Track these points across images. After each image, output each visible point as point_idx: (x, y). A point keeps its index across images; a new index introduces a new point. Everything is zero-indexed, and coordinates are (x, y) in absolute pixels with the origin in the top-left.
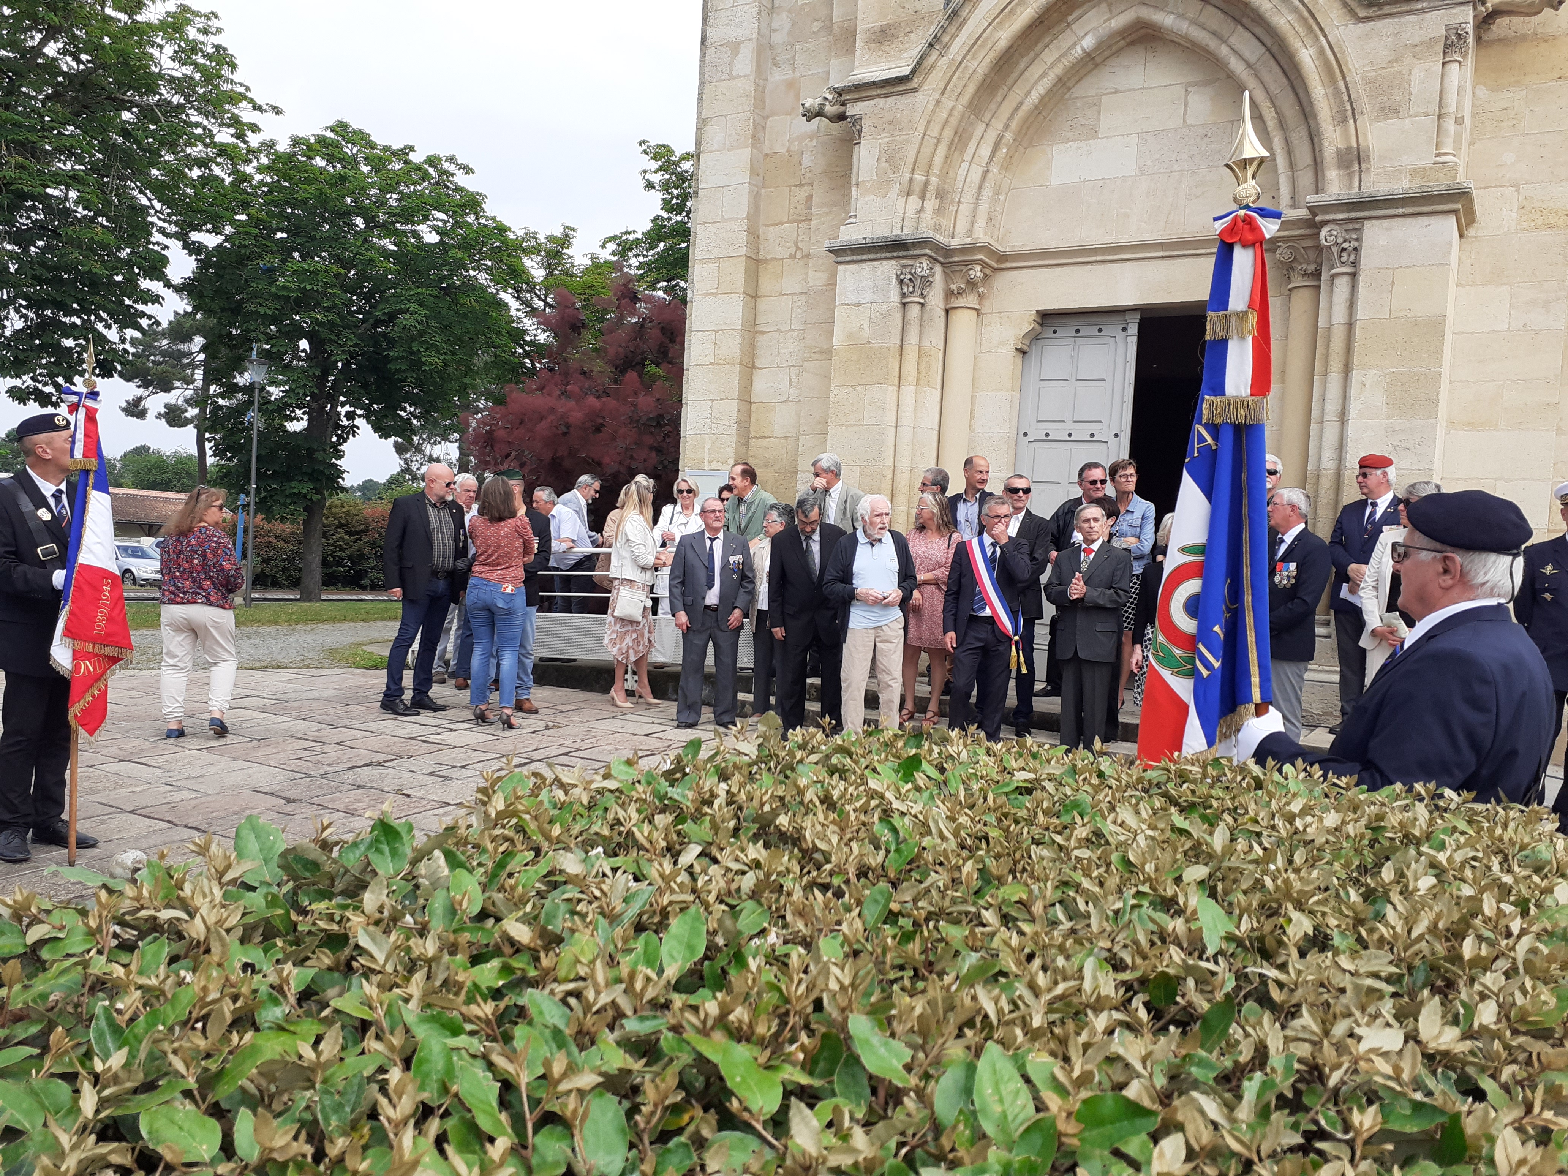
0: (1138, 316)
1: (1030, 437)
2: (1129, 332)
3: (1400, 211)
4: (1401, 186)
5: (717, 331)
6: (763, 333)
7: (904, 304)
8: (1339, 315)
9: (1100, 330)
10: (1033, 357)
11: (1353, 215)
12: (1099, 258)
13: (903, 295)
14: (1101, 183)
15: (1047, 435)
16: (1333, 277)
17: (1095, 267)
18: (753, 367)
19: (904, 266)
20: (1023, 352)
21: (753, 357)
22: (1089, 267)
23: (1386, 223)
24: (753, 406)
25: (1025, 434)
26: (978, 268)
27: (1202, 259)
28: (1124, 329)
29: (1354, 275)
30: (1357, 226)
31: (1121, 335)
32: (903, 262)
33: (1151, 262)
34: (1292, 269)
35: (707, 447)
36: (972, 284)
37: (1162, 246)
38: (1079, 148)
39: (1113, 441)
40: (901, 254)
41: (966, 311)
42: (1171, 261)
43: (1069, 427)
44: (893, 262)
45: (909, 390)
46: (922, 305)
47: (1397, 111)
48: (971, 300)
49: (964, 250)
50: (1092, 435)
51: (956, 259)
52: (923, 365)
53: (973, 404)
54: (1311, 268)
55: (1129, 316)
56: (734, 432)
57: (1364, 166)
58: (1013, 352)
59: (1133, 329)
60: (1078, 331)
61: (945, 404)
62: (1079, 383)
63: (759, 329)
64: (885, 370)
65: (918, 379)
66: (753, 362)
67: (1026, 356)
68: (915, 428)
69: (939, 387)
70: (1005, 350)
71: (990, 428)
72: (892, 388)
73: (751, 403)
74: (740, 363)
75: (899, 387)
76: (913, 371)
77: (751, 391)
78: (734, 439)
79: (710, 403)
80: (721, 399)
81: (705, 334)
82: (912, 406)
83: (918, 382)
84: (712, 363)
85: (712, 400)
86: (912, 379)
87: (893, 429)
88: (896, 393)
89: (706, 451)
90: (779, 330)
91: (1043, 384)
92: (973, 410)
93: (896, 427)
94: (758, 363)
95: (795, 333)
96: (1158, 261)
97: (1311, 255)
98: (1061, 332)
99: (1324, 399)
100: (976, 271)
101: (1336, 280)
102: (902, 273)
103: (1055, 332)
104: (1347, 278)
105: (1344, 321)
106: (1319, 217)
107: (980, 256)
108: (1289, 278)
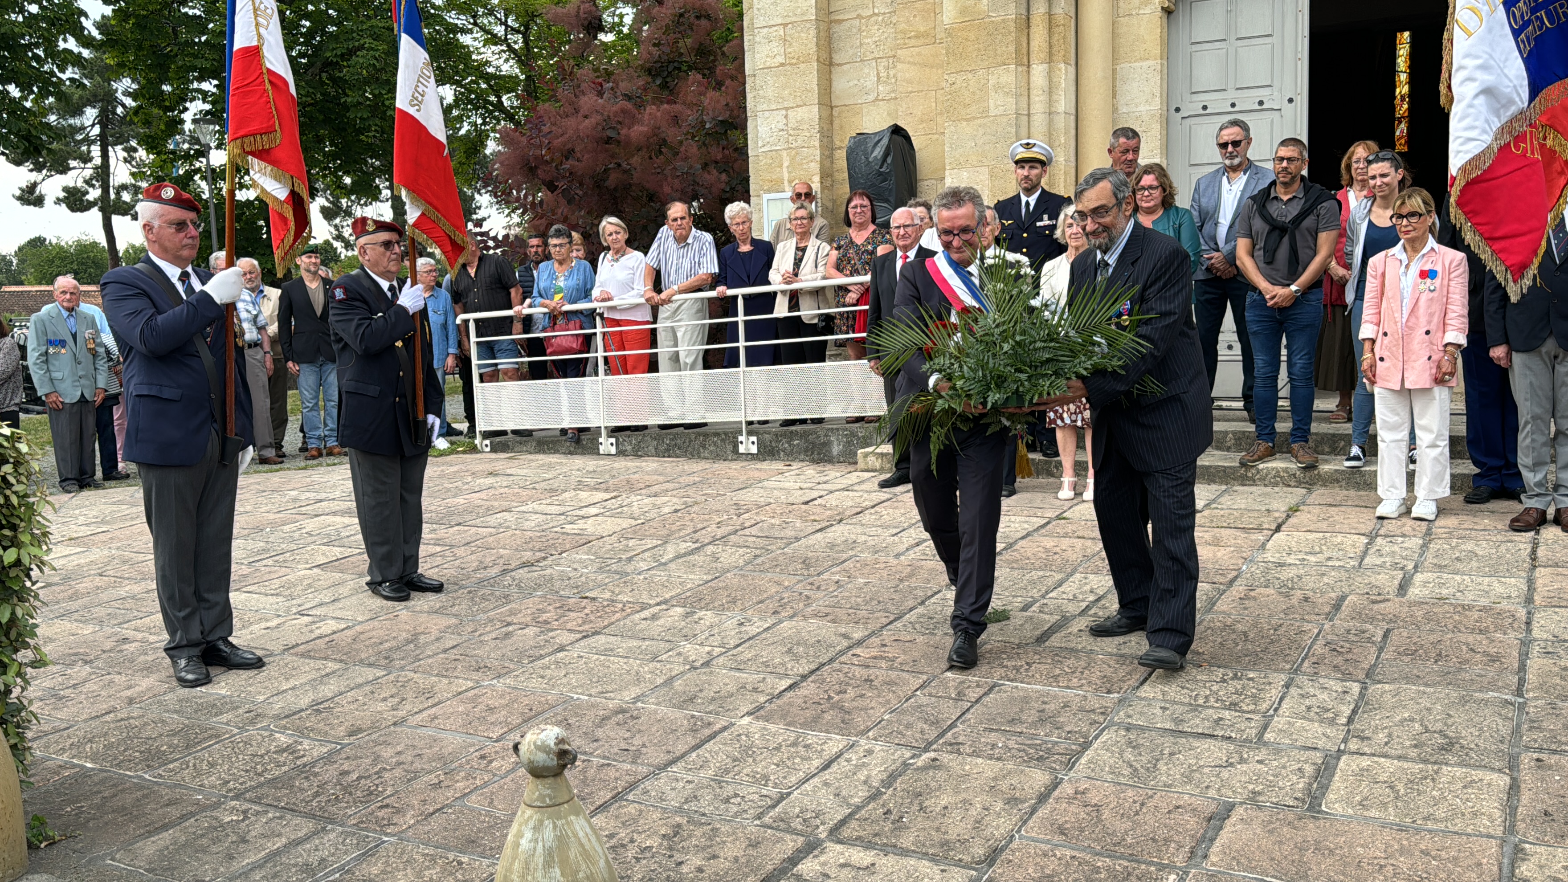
1: (1184, 113)
5: (785, 25)
6: (840, 22)
10: (1181, 17)
15: (1205, 108)
18: (831, 64)
20: (1168, 12)
21: (830, 51)
24: (835, 112)
25: (1178, 110)
35: (786, 164)
39: (1287, 108)
43: (1232, 95)
45: (1038, 71)
50: (1261, 103)
52: (1056, 37)
53: (1114, 80)
56: (817, 144)
58: (1159, 13)
61: (1083, 81)
62: (1240, 43)
63: (835, 17)
64: (1012, 48)
65: (1050, 54)
66: (831, 58)
67: (1172, 16)
68: (1050, 113)
69: (1073, 62)
70: (1148, 11)
71: (1137, 105)
72: (1020, 69)
73: (832, 108)
74: (818, 61)
75: (1029, 66)
76: (1045, 45)
77: (830, 93)
78: (818, 152)
79: (784, 112)
80: (797, 106)
81: (771, 30)
82: (1046, 89)
83: (1050, 59)
84: (782, 65)
85: (787, 109)
86: (1042, 55)
87: (1026, 118)
88: (1025, 74)
89: (785, 169)
90: (859, 17)
91: (1195, 48)
92: (1114, 86)
93: (1029, 115)
94: (837, 58)
95: (880, 18)
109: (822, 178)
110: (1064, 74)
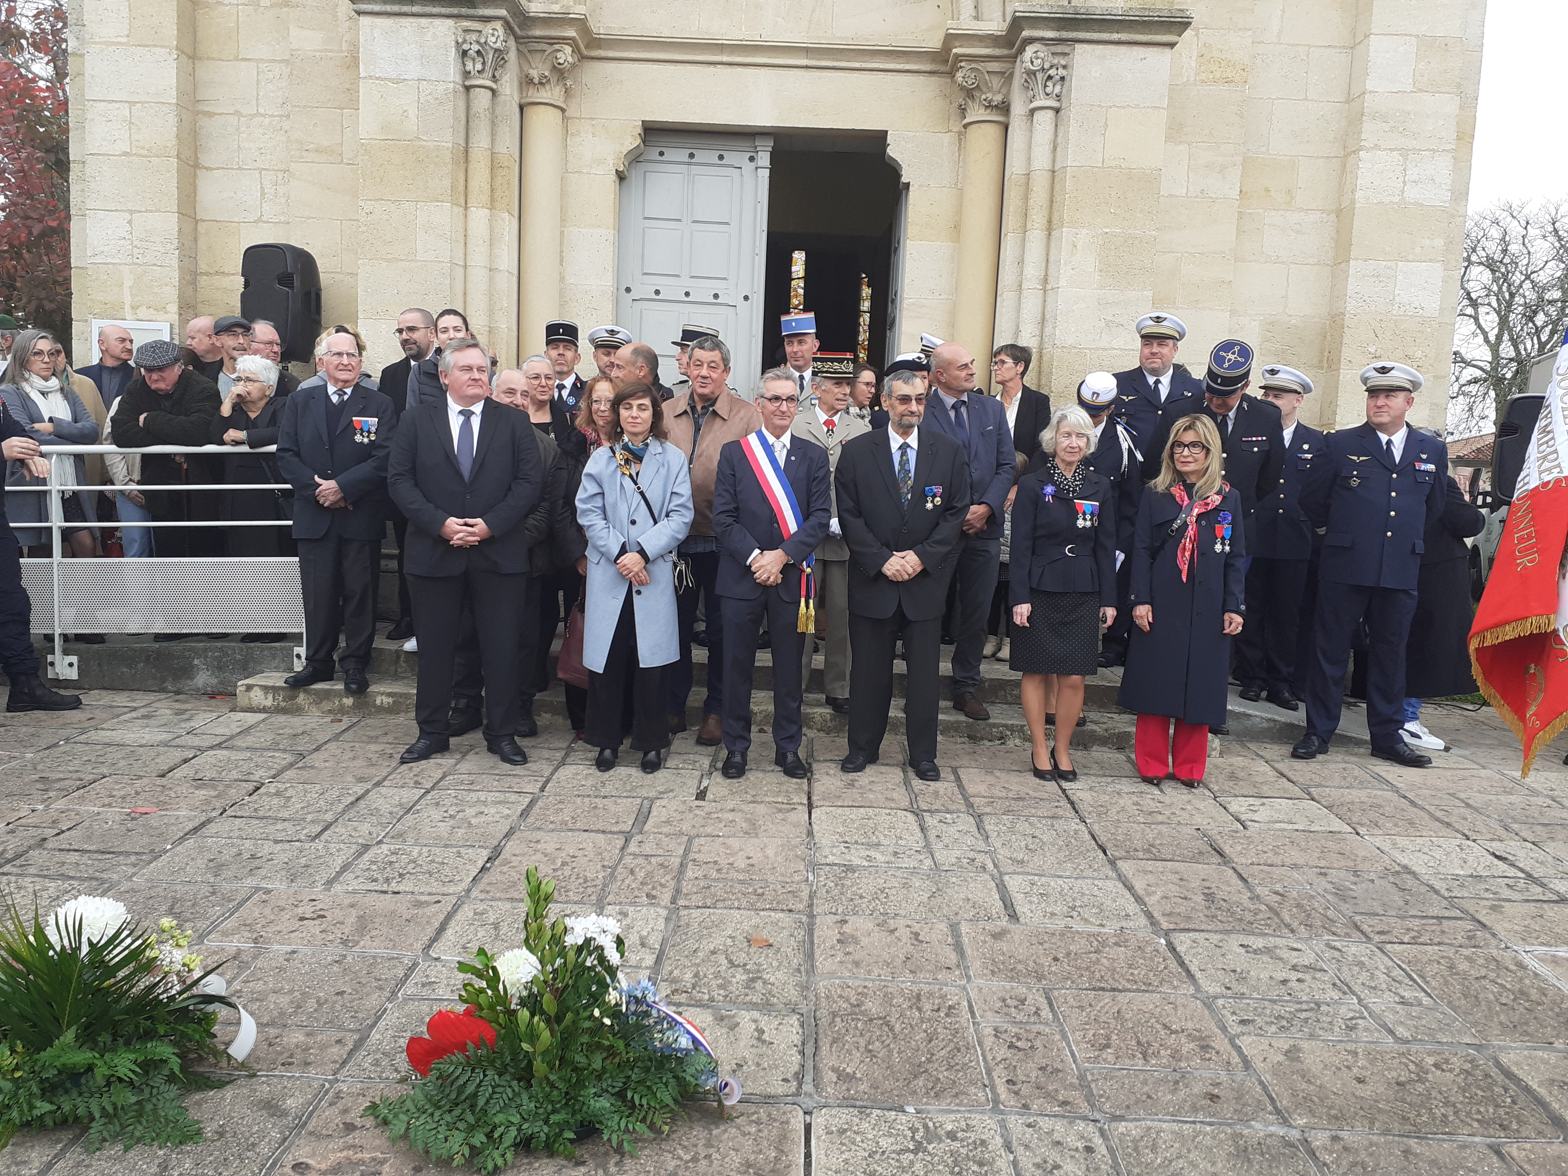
0: (771, 142)
2: (759, 162)
3: (1115, 36)
5: (132, 104)
6: (210, 115)
7: (468, 88)
8: (1041, 160)
9: (721, 157)
10: (634, 185)
11: (1065, 34)
12: (725, 59)
13: (466, 74)
15: (657, 292)
16: (1032, 111)
18: (196, 166)
19: (467, 31)
20: (621, 177)
21: (197, 150)
22: (711, 68)
23: (1100, 49)
24: (202, 227)
25: (628, 290)
26: (568, 50)
27: (856, 74)
28: (752, 159)
29: (1057, 111)
30: (1067, 50)
31: (748, 166)
32: (466, 24)
33: (792, 73)
34: (972, 97)
35: (128, 283)
36: (560, 73)
37: (807, 51)
39: (743, 306)
40: (464, 11)
41: (550, 110)
42: (817, 73)
43: (686, 283)
45: (479, 216)
46: (493, 91)
48: (553, 94)
49: (548, 21)
50: (716, 294)
51: (538, 33)
52: (498, 180)
53: (561, 244)
54: (998, 98)
55: (759, 141)
56: (175, 263)
58: (613, 177)
59: (764, 159)
60: (692, 156)
61: (528, 239)
62: (696, 226)
63: (201, 107)
64: (447, 182)
65: (492, 199)
66: (197, 158)
67: (625, 183)
68: (492, 269)
69: (516, 215)
70: (600, 171)
71: (586, 278)
72: (456, 209)
73: (197, 222)
74: (178, 157)
75: (466, 208)
76: (486, 187)
77: (195, 201)
78: (176, 274)
79: (127, 216)
80: (147, 211)
81: (110, 106)
82: (487, 239)
83: (492, 205)
84: (125, 154)
85: (131, 212)
86: (485, 198)
87: (462, 270)
88: (462, 217)
89: (126, 291)
90: (237, 113)
91: (648, 223)
92: (561, 252)
93: (465, 267)
94: (204, 160)
95: (267, 120)
96: (802, 72)
97: (996, 82)
98: (670, 155)
99: (1021, 262)
100: (566, 55)
101: (1038, 115)
102: (465, 41)
103: (661, 154)
104: (1050, 114)
105: (1048, 166)
106: (1026, 33)
107: (571, 33)
108: (963, 111)
109: (180, 308)
110: (508, 225)
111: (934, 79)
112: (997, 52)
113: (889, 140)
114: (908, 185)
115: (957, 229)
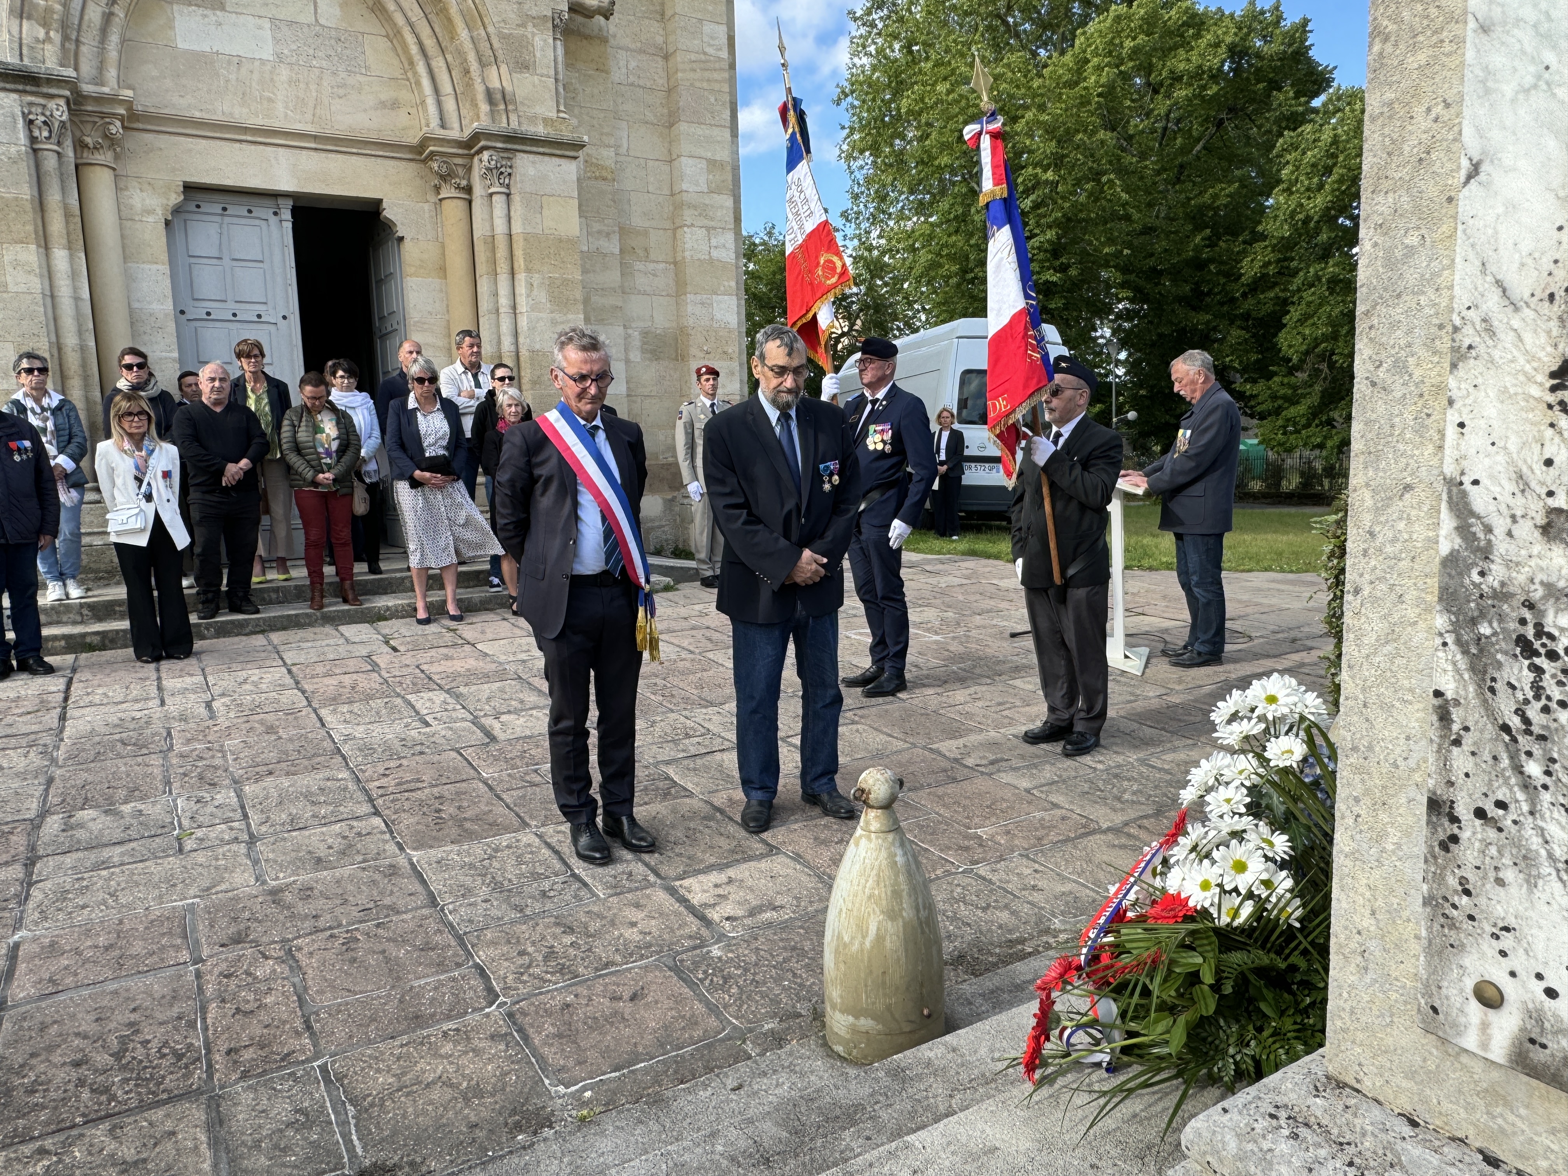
0: (290, 203)
1: (190, 316)
2: (283, 217)
3: (541, 150)
4: (540, 130)
7: (35, 151)
8: (500, 227)
9: (250, 211)
10: (180, 230)
11: (509, 146)
12: (249, 138)
13: (33, 140)
14: (236, 60)
15: (210, 314)
16: (491, 195)
17: (244, 146)
19: (31, 104)
20: (167, 223)
22: (237, 145)
23: (531, 157)
25: (183, 312)
26: (118, 123)
27: (354, 157)
28: (275, 214)
29: (508, 195)
30: (511, 156)
31: (273, 219)
32: (30, 98)
33: (304, 152)
34: (445, 181)
36: (112, 141)
37: (315, 138)
38: (205, 16)
39: (283, 323)
40: (28, 88)
41: (106, 170)
42: (323, 155)
43: (232, 306)
44: (14, 96)
45: (60, 256)
46: (58, 153)
47: (527, 68)
48: (105, 157)
49: (100, 99)
50: (260, 316)
51: (89, 108)
52: (72, 226)
53: (127, 276)
54: (464, 183)
55: (281, 201)
57: (510, 107)
58: (162, 224)
59: (287, 215)
60: (225, 209)
62: (235, 263)
64: (30, 228)
65: (68, 241)
67: (172, 229)
68: (77, 299)
70: (151, 219)
71: (149, 303)
72: (39, 250)
75: (47, 249)
76: (63, 232)
82: (71, 274)
83: (70, 247)
86: (64, 241)
87: (48, 299)
88: (46, 256)
91: (193, 260)
92: (128, 283)
93: (53, 297)
96: (312, 153)
97: (461, 172)
98: (206, 207)
99: (496, 294)
100: (116, 128)
101: (495, 198)
102: (30, 113)
103: (198, 206)
104: (504, 197)
105: (506, 231)
106: (482, 143)
107: (122, 111)
108: (437, 189)
111: (412, 164)
112: (460, 151)
113: (385, 205)
114: (401, 239)
115: (442, 271)
